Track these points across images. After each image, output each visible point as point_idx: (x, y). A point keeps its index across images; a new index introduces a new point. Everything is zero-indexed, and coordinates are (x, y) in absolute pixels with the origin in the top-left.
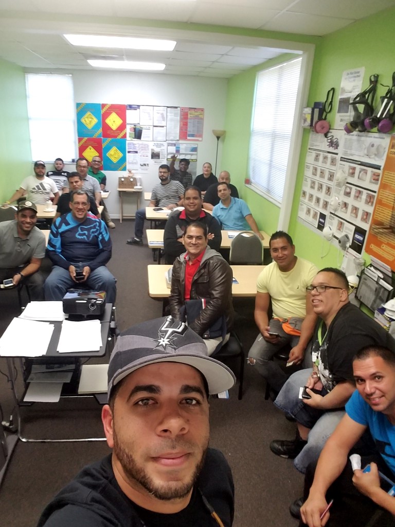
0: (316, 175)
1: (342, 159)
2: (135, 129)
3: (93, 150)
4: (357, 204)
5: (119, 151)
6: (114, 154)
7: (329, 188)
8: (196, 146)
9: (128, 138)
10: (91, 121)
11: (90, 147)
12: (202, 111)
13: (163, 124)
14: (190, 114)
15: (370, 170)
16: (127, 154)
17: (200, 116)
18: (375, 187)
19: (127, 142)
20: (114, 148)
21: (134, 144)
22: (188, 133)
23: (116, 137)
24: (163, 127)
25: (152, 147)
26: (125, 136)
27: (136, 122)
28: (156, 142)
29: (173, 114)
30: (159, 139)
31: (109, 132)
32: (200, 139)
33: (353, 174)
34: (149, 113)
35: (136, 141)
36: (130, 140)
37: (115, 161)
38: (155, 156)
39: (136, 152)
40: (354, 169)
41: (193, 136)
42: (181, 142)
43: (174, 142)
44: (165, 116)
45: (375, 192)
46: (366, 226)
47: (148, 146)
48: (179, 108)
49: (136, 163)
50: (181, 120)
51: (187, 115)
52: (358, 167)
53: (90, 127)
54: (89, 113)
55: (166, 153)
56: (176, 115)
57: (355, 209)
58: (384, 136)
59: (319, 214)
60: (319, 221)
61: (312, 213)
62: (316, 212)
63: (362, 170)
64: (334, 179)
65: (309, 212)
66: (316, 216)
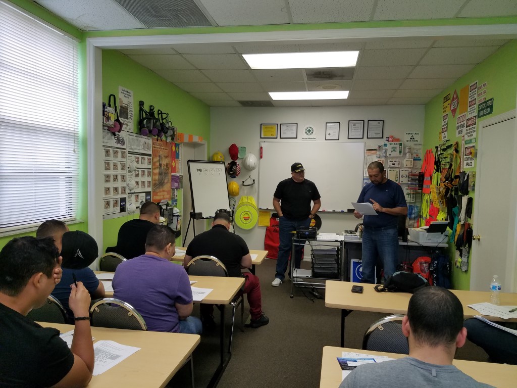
0: (110, 169)
1: (129, 152)
4: (143, 179)
7: (123, 176)
15: (146, 157)
18: (150, 166)
33: (138, 162)
40: (138, 158)
45: (150, 169)
46: (150, 189)
52: (140, 157)
57: (143, 183)
58: (149, 138)
59: (119, 200)
60: (121, 206)
61: (112, 204)
62: (116, 201)
63: (142, 158)
64: (126, 168)
65: (109, 205)
66: (116, 203)
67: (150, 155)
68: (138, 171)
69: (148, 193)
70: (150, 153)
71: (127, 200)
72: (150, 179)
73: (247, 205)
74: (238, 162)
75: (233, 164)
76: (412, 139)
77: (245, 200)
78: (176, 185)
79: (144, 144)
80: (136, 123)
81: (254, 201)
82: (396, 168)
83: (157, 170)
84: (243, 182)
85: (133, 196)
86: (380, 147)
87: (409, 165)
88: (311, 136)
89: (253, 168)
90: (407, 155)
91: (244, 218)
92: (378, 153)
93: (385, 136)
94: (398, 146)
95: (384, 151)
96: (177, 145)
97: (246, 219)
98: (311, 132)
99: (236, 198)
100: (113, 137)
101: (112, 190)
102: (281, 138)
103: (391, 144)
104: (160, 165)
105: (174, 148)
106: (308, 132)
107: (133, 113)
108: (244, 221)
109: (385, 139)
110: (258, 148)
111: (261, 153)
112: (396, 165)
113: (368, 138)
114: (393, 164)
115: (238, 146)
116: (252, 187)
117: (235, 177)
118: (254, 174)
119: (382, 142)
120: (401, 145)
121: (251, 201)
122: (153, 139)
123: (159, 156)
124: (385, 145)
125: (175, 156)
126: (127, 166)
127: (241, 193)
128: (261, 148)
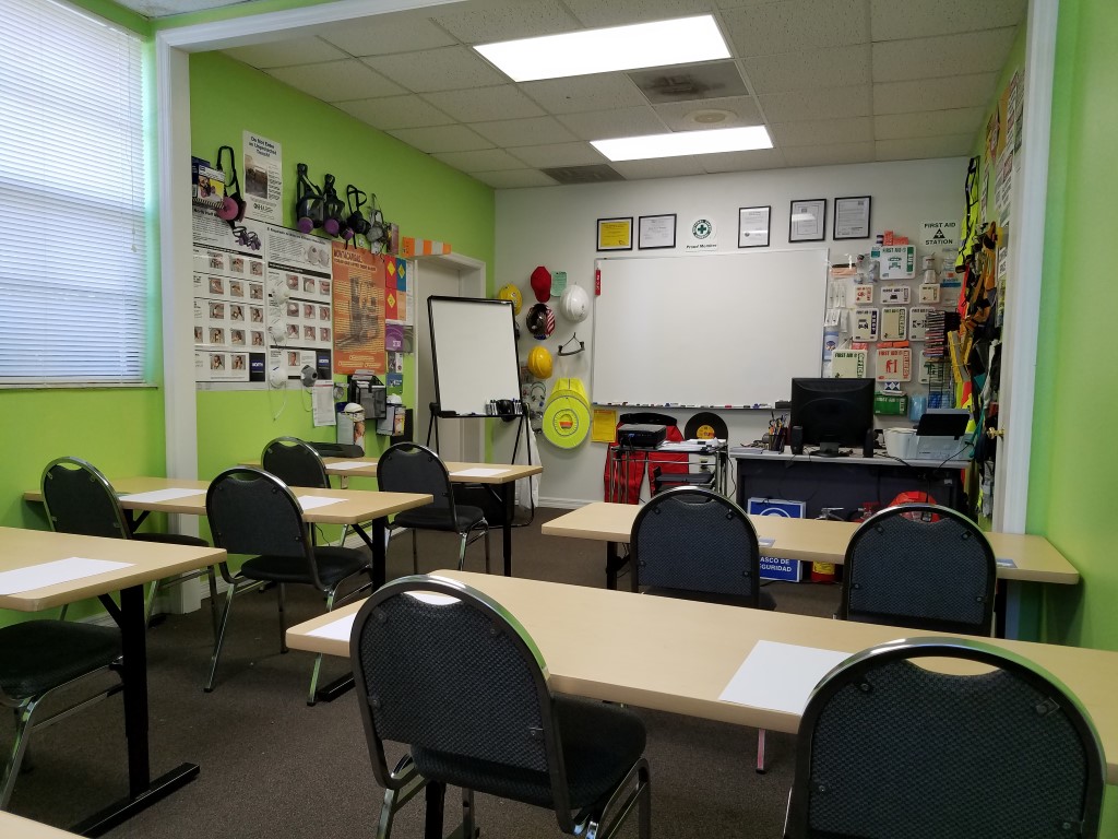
0: (222, 293)
1: (271, 265)
7: (257, 311)
18: (328, 299)
33: (294, 286)
40: (296, 278)
46: (328, 345)
52: (301, 277)
57: (310, 330)
58: (324, 241)
59: (247, 356)
60: (251, 368)
61: (228, 361)
62: (240, 357)
63: (306, 280)
64: (265, 295)
65: (220, 363)
66: (238, 362)
67: (327, 276)
68: (296, 305)
69: (322, 353)
70: (329, 271)
71: (268, 359)
72: (328, 324)
73: (567, 397)
74: (550, 305)
75: (540, 309)
76: (939, 237)
77: (564, 386)
78: (397, 344)
79: (314, 250)
80: (289, 208)
81: (582, 391)
82: (901, 305)
83: (345, 308)
84: (561, 348)
85: (285, 354)
86: (862, 258)
87: (930, 299)
88: (705, 242)
89: (581, 317)
90: (927, 274)
91: (562, 423)
92: (859, 271)
93: (875, 233)
94: (904, 255)
95: (872, 266)
96: (400, 263)
97: (565, 426)
98: (705, 232)
99: (547, 382)
100: (230, 230)
101: (228, 335)
102: (640, 249)
103: (888, 251)
104: (355, 299)
105: (391, 269)
106: (699, 233)
107: (281, 187)
108: (562, 432)
109: (874, 239)
110: (593, 273)
111: (598, 282)
112: (900, 300)
113: (835, 239)
114: (894, 297)
115: (552, 270)
116: (579, 357)
117: (545, 338)
118: (582, 331)
119: (866, 247)
120: (910, 250)
121: (577, 387)
122: (334, 244)
123: (352, 281)
124: (875, 254)
125: (396, 284)
126: (266, 291)
127: (556, 372)
128: (598, 273)
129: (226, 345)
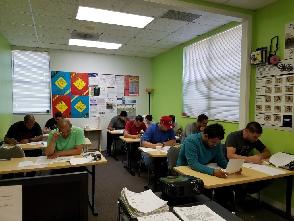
2: (95, 89)
3: (63, 103)
5: (83, 104)
6: (80, 107)
7: (289, 97)
8: (135, 99)
9: (90, 95)
10: (62, 84)
11: (62, 101)
12: (138, 77)
13: (114, 86)
14: (130, 80)
16: (90, 106)
17: (137, 81)
19: (89, 97)
20: (80, 102)
21: (94, 99)
22: (130, 91)
23: (81, 94)
24: (114, 88)
25: (107, 101)
26: (88, 94)
27: (95, 85)
28: (109, 98)
29: (120, 80)
30: (112, 95)
31: (76, 91)
32: (137, 95)
34: (104, 79)
35: (96, 97)
36: (91, 96)
37: (81, 111)
38: (109, 107)
39: (96, 105)
41: (133, 93)
42: (125, 97)
43: (121, 97)
44: (115, 81)
47: (104, 100)
48: (123, 76)
49: (96, 112)
50: (125, 83)
51: (129, 80)
53: (62, 87)
54: (61, 78)
55: (116, 105)
56: (121, 80)
60: (283, 121)
61: (272, 118)
62: (278, 116)
65: (269, 118)
66: (277, 118)
101: (273, 108)
129: (271, 112)
